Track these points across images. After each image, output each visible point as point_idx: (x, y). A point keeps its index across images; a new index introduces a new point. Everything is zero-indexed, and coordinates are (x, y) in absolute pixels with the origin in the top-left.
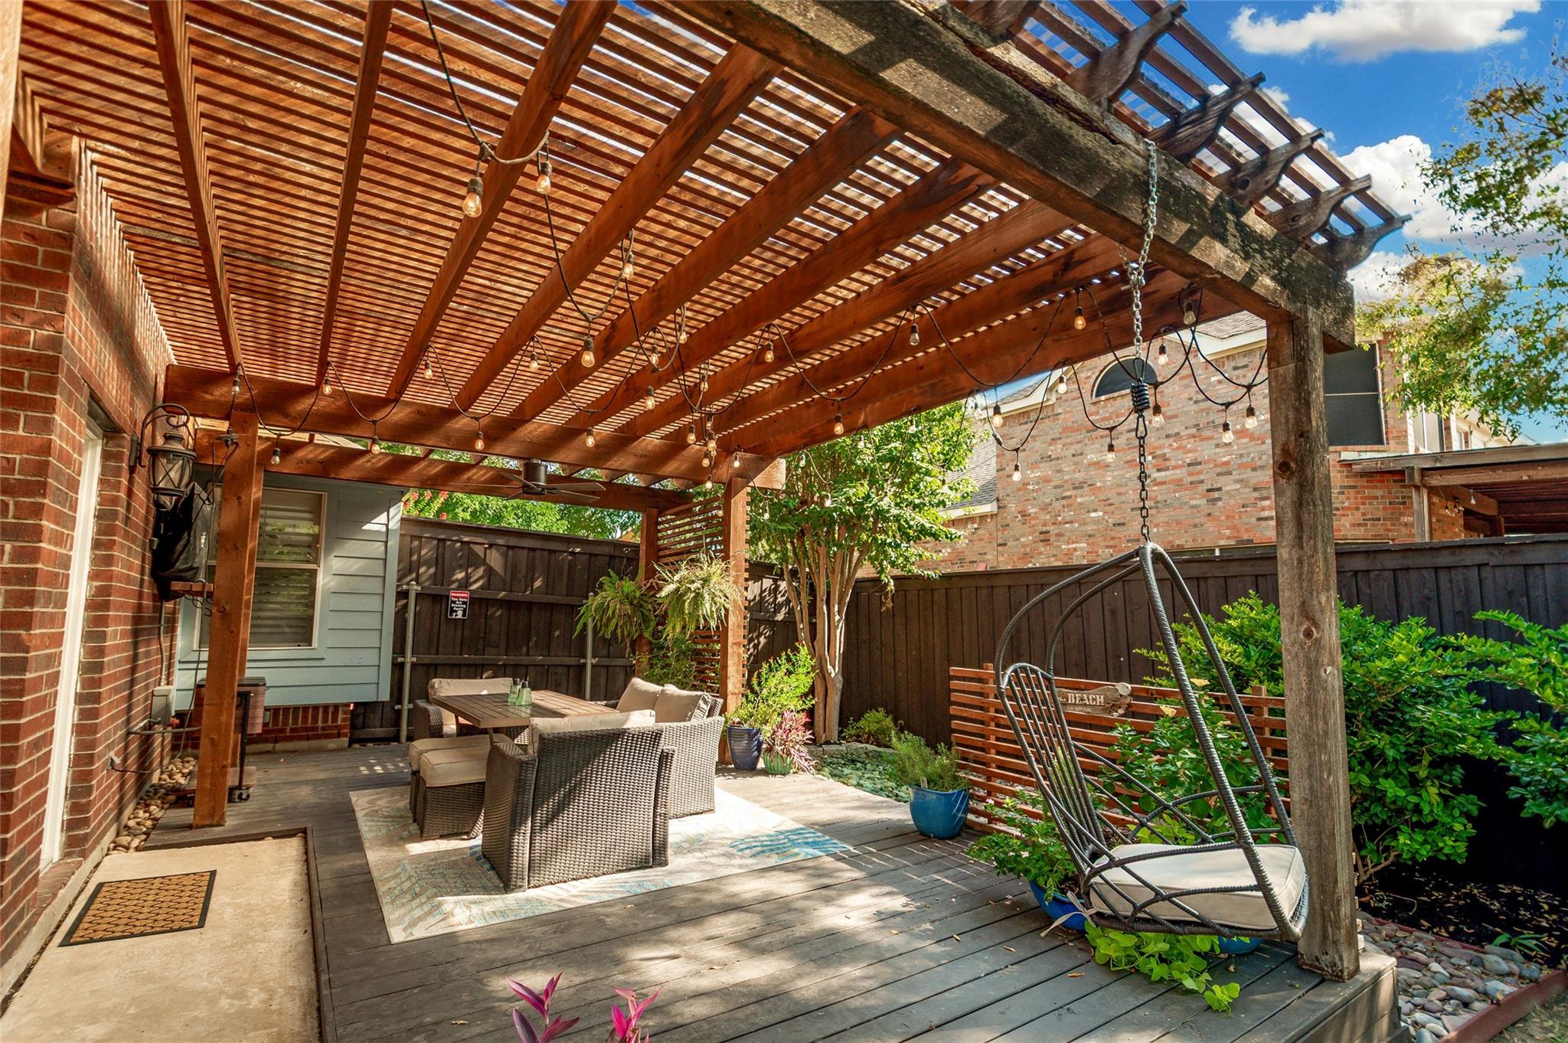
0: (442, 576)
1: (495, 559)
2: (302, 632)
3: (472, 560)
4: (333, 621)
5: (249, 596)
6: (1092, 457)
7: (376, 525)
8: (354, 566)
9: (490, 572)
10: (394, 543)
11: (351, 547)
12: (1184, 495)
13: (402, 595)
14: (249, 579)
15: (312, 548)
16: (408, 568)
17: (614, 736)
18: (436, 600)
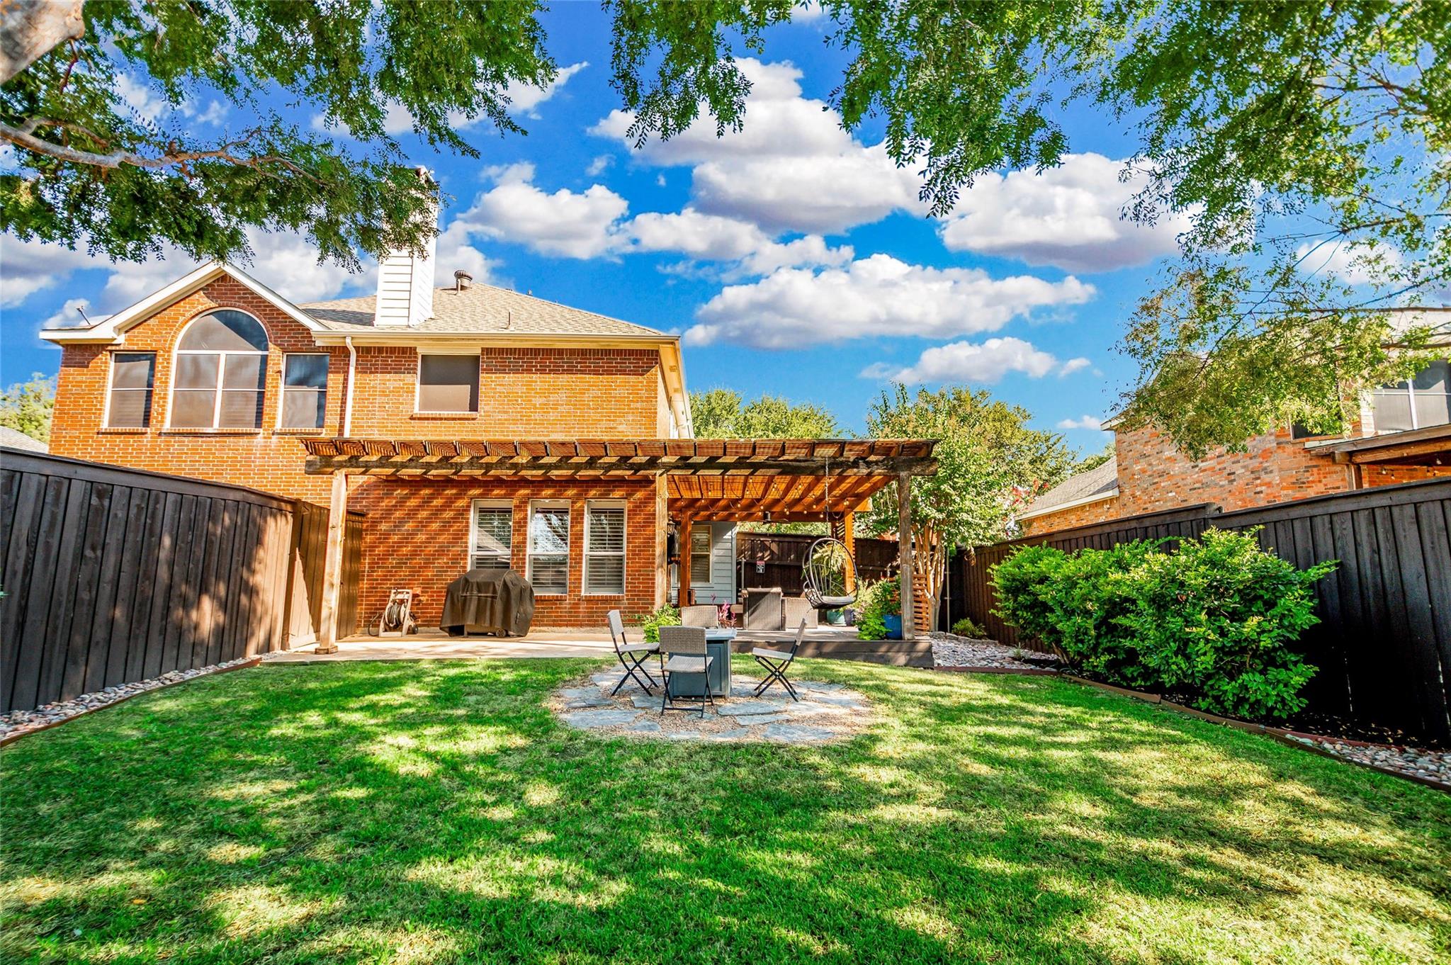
0: (753, 556)
1: (774, 547)
2: (706, 578)
3: (764, 548)
4: (717, 573)
5: (689, 564)
6: (1167, 454)
7: (728, 536)
8: (721, 553)
9: (772, 553)
10: (734, 542)
11: (720, 545)
12: (1216, 478)
13: (739, 563)
14: (689, 558)
15: (707, 546)
16: (740, 553)
17: (766, 593)
18: (751, 566)
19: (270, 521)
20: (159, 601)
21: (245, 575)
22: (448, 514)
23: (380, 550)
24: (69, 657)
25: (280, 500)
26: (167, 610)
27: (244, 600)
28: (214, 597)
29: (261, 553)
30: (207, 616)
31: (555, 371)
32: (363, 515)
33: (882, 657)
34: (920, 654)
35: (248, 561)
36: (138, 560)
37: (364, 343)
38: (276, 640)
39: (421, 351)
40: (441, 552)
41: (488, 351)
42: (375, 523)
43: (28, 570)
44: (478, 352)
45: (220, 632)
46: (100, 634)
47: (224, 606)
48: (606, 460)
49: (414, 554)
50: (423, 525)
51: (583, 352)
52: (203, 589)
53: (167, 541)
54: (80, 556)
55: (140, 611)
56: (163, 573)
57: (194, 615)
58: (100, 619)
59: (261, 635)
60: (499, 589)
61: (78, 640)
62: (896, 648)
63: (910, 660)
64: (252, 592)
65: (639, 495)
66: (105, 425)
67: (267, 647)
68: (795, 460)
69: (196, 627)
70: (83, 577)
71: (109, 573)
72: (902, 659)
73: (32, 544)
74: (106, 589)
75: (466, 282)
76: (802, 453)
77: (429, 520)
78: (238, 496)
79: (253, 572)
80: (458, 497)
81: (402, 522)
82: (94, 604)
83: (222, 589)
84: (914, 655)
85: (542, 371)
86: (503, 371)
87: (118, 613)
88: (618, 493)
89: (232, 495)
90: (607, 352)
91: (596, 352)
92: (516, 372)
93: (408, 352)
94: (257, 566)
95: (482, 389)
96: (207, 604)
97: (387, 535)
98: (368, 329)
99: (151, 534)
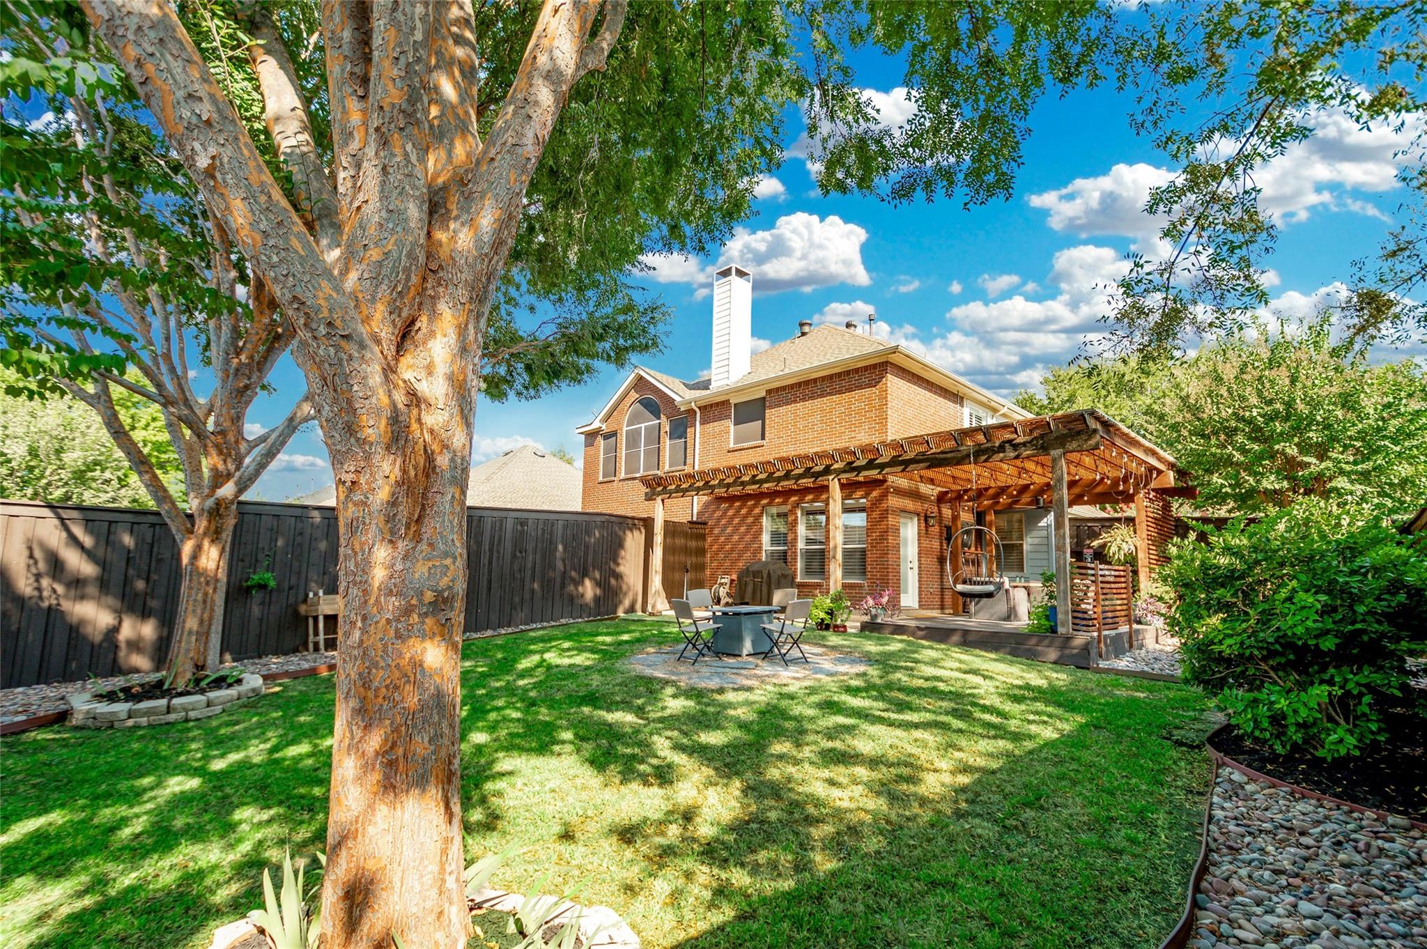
0: (1080, 544)
2: (1021, 568)
3: (1093, 534)
7: (1043, 523)
10: (1050, 529)
15: (1020, 534)
18: (1077, 554)
19: (629, 534)
20: (558, 580)
21: (612, 565)
22: (750, 520)
23: (715, 547)
24: (513, 608)
25: (633, 518)
26: (563, 586)
27: (613, 582)
28: (593, 579)
29: (623, 553)
30: (589, 590)
31: (812, 398)
32: (705, 524)
33: (1029, 650)
34: (1075, 651)
35: (615, 558)
36: (544, 556)
37: (702, 403)
38: (639, 606)
39: (733, 401)
40: (746, 549)
41: (769, 392)
42: (712, 529)
43: (490, 563)
44: (763, 394)
45: (597, 599)
46: (527, 596)
47: (598, 584)
48: (797, 472)
49: (732, 550)
50: (736, 529)
51: (831, 377)
52: (585, 574)
53: (560, 547)
54: (514, 556)
55: (547, 584)
56: (560, 565)
57: (580, 589)
58: (526, 588)
59: (627, 603)
60: (765, 576)
61: (517, 599)
62: (1046, 642)
63: (1061, 657)
64: (618, 577)
65: (875, 494)
66: (601, 479)
67: (632, 609)
68: (942, 453)
69: (582, 596)
70: (516, 567)
71: (529, 565)
72: (1053, 655)
73: (491, 550)
74: (529, 573)
75: (806, 329)
76: (950, 444)
77: (740, 525)
78: (603, 518)
79: (618, 564)
80: (755, 506)
81: (725, 527)
82: (523, 580)
83: (597, 575)
84: (1067, 652)
85: (804, 400)
86: (779, 406)
87: (536, 586)
88: (859, 494)
89: (598, 519)
90: (848, 373)
91: (840, 374)
92: (787, 404)
93: (725, 403)
94: (620, 561)
95: (767, 422)
96: (588, 583)
97: (718, 537)
98: (708, 392)
99: (552, 544)
